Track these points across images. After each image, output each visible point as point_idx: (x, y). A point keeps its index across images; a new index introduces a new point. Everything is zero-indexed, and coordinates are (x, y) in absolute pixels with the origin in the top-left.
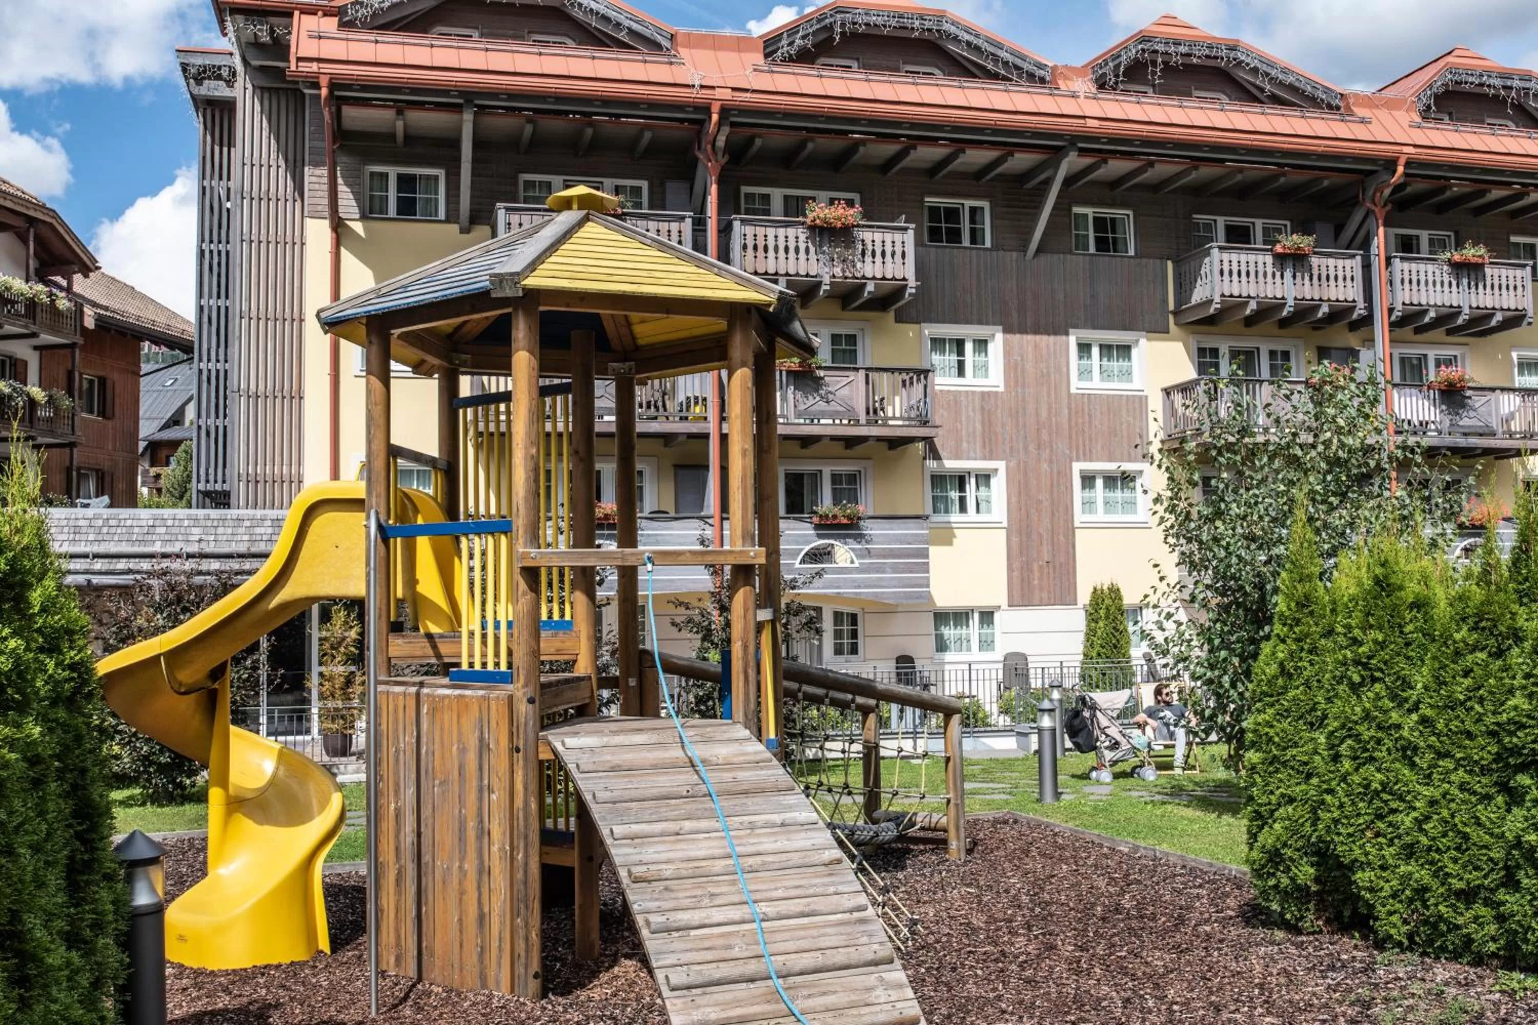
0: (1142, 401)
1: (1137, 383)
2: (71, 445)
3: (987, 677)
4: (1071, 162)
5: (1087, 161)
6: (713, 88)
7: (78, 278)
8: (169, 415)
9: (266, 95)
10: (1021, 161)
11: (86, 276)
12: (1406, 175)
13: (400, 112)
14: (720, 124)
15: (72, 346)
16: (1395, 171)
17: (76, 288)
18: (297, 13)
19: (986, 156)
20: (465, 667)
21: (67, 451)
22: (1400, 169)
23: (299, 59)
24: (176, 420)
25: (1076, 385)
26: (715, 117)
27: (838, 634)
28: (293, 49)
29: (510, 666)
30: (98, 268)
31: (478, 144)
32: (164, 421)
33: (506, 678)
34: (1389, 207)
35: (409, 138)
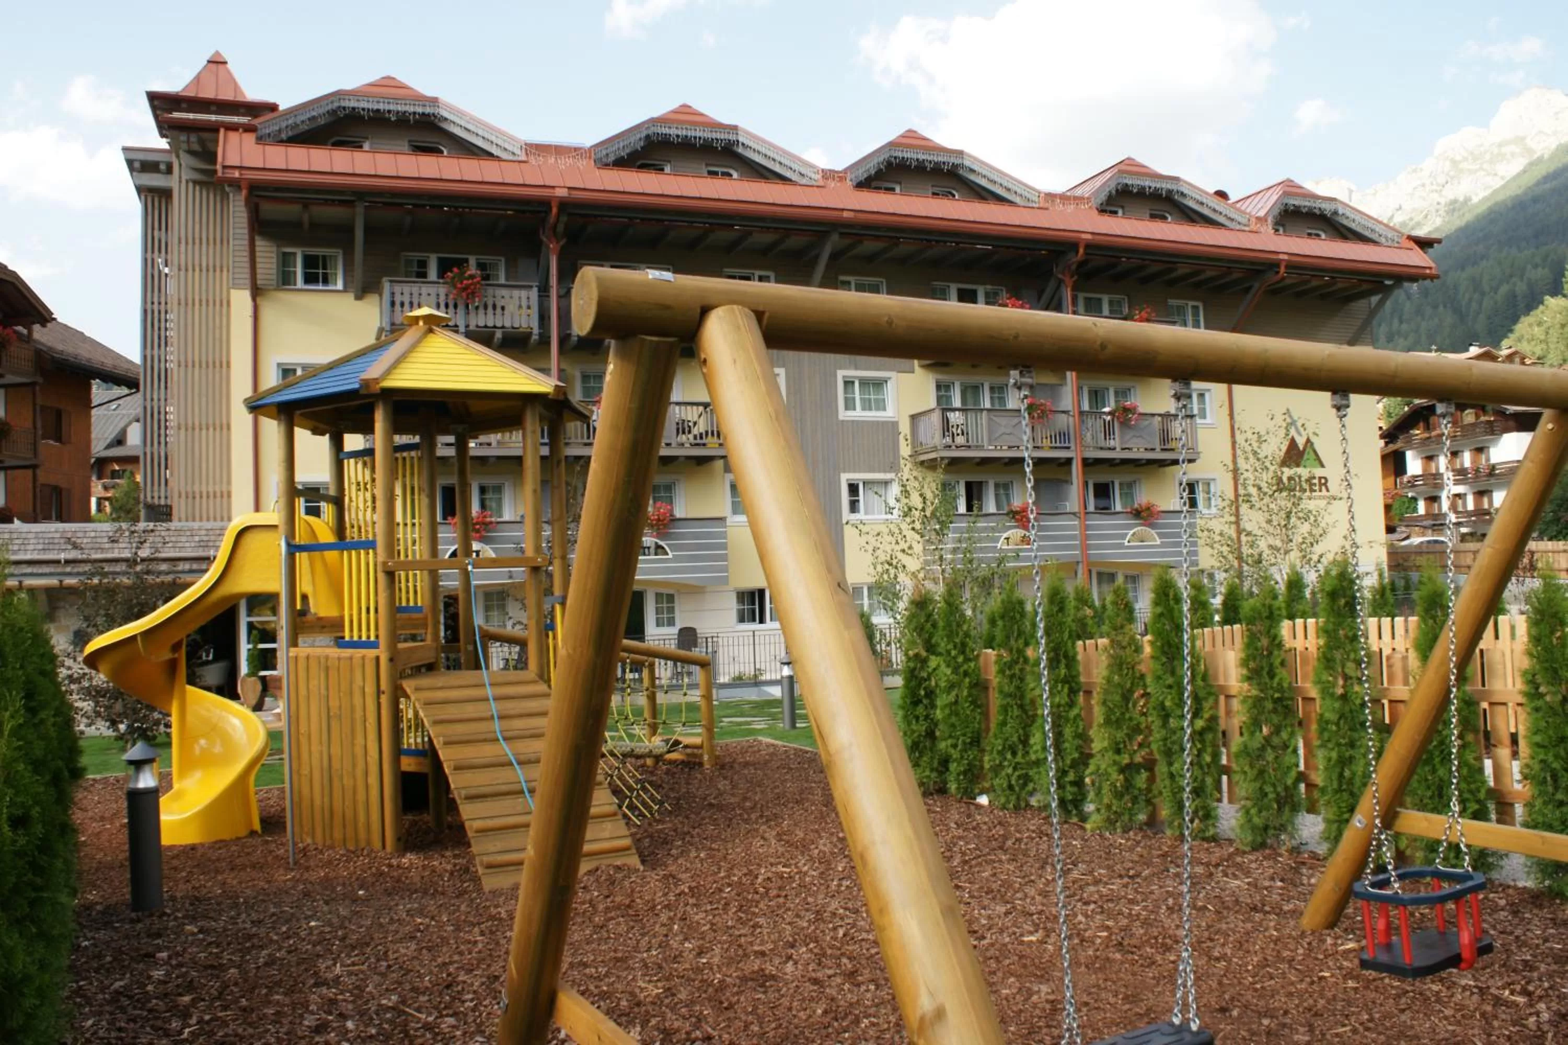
0: (895, 425)
1: (889, 414)
2: (34, 467)
3: (767, 641)
4: (834, 241)
5: (847, 241)
6: (553, 187)
7: (37, 327)
8: (112, 436)
9: (198, 188)
10: (794, 242)
11: (44, 326)
12: (1086, 254)
13: (306, 206)
14: (558, 214)
15: (33, 384)
16: (1077, 252)
17: (36, 336)
18: (222, 131)
19: (769, 238)
20: (347, 638)
21: (29, 472)
22: (1081, 251)
23: (224, 167)
24: (120, 441)
25: (844, 415)
26: (555, 210)
27: (658, 610)
28: (220, 159)
29: (377, 637)
30: (55, 319)
31: (368, 229)
32: (108, 441)
33: (374, 645)
34: (1076, 277)
35: (314, 225)
